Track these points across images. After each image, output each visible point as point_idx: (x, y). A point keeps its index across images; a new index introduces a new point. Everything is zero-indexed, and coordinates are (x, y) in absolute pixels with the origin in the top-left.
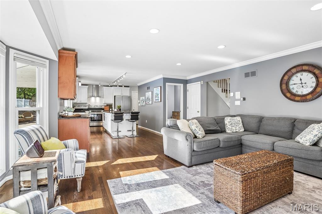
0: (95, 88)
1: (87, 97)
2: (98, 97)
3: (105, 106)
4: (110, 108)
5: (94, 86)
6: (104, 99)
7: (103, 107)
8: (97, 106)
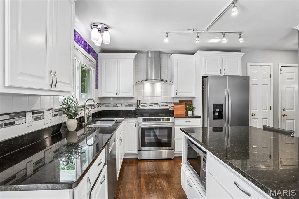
0: (151, 58)
1: (132, 83)
2: (160, 80)
3: (175, 104)
4: (187, 110)
5: (150, 55)
6: (173, 86)
7: (170, 107)
8: (157, 104)
